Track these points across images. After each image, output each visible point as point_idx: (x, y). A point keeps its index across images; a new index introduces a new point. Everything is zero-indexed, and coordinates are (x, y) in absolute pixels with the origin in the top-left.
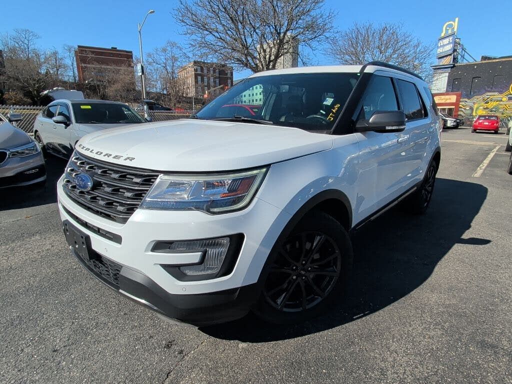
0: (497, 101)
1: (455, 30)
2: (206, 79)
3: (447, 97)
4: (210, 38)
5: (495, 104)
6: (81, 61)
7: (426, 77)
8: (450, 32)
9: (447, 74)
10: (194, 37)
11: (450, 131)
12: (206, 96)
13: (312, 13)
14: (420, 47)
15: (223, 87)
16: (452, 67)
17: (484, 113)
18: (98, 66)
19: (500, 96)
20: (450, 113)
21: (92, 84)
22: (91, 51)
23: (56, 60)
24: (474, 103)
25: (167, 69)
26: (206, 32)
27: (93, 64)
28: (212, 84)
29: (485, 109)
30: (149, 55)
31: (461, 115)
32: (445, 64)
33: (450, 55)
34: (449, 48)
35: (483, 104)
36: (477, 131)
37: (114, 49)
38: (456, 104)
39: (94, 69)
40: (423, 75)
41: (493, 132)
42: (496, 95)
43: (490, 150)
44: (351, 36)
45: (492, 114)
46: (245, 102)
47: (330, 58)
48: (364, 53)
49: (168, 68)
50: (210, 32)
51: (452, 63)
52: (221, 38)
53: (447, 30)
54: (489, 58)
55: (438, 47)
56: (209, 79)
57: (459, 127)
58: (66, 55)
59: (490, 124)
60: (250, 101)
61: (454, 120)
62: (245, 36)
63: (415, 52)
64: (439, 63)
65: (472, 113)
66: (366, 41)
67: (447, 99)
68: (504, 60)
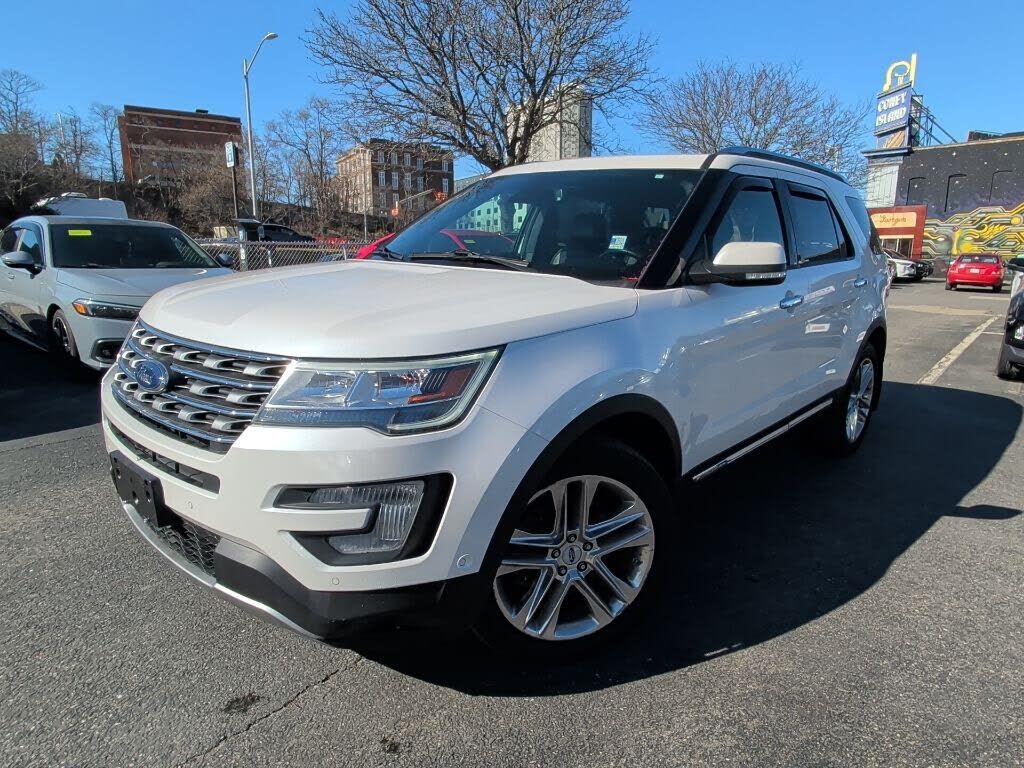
0: (1002, 224)
1: (912, 78)
2: (395, 176)
3: (899, 215)
4: (386, 91)
5: (997, 230)
6: (129, 137)
7: (851, 173)
8: (901, 82)
9: (896, 168)
10: (350, 88)
11: (905, 289)
12: (395, 212)
13: (604, 41)
14: (837, 113)
15: (432, 193)
16: (904, 155)
17: (975, 249)
18: (166, 149)
19: (1008, 214)
20: (905, 249)
21: (152, 184)
22: (149, 117)
23: (75, 136)
24: (954, 229)
25: (309, 156)
26: (377, 79)
27: (154, 144)
28: (408, 187)
29: (976, 240)
30: (272, 127)
31: (927, 253)
32: (894, 147)
33: (903, 129)
34: (899, 115)
35: (972, 229)
36: (959, 286)
37: (202, 113)
38: (918, 230)
39: (157, 154)
40: (843, 172)
41: (991, 288)
42: (999, 213)
43: (973, 326)
44: (692, 88)
45: (992, 250)
46: (479, 224)
47: (648, 135)
48: (720, 125)
49: (312, 152)
50: (385, 78)
51: (905, 145)
52: (408, 91)
53: (894, 78)
54: (985, 137)
55: (878, 114)
56: (402, 177)
57: (924, 278)
58: (96, 125)
59: (983, 271)
60: (488, 222)
61: (911, 263)
62: (458, 86)
63: (826, 123)
64: (880, 144)
65: (951, 248)
66: (723, 99)
67: (898, 220)
68: (1011, 139)
